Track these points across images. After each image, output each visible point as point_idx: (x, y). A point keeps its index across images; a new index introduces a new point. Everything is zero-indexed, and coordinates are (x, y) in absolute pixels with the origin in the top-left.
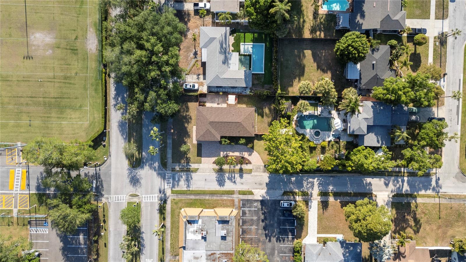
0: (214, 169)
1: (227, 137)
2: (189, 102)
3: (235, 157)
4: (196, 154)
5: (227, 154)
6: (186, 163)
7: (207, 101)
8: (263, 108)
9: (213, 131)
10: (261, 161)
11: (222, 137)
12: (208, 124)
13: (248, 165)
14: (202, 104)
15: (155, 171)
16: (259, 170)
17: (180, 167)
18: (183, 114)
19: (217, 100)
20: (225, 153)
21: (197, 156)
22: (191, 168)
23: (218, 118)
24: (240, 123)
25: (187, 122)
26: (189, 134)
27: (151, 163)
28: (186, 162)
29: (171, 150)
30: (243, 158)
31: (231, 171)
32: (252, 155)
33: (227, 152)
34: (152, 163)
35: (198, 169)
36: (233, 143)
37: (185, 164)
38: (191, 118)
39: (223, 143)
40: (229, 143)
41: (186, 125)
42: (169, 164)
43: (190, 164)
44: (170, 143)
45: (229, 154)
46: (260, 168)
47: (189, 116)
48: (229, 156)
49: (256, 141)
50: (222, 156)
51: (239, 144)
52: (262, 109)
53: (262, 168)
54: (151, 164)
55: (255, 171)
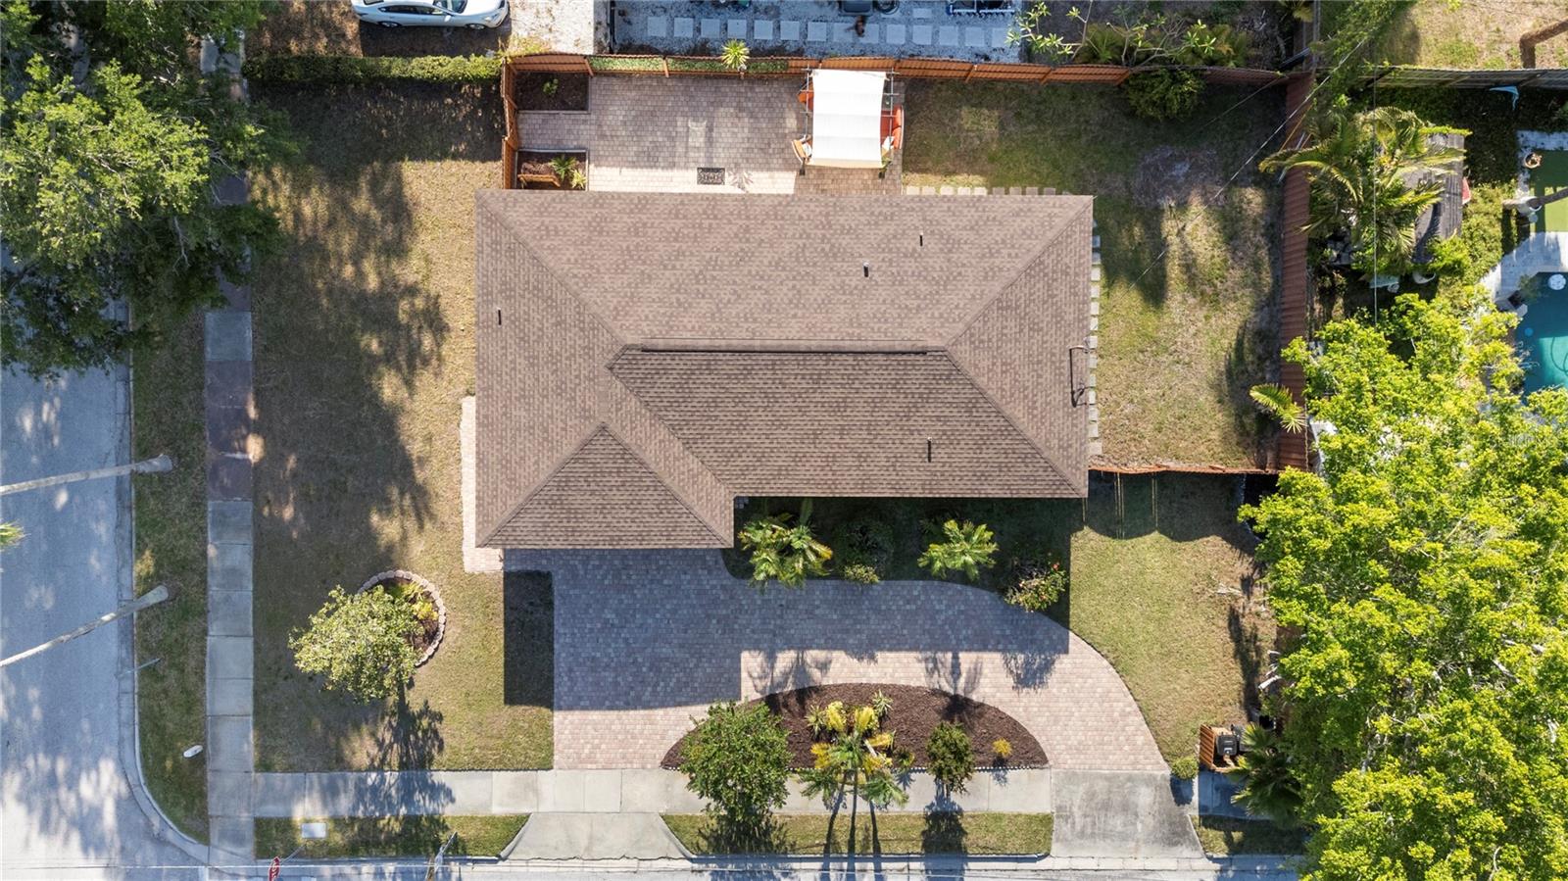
0: (674, 824)
1: (807, 511)
2: (418, 155)
3: (883, 702)
4: (495, 678)
5: (799, 668)
6: (403, 766)
7: (596, 146)
8: (1158, 212)
9: (656, 446)
10: (1144, 736)
11: (749, 511)
12: (605, 377)
13: (1011, 774)
14: (544, 172)
15: (85, 847)
16: (1117, 823)
17: (344, 804)
18: (360, 274)
19: (698, 138)
20: (785, 659)
21: (512, 697)
22: (448, 811)
23: (704, 306)
24: (941, 353)
25: (402, 359)
26: (420, 476)
27: (53, 772)
28: (394, 758)
29: (249, 643)
30: (958, 707)
31: (842, 838)
32: (1053, 679)
33: (802, 647)
34: (61, 767)
35: (521, 820)
36: (860, 570)
37: (391, 777)
38: (434, 320)
39: (766, 564)
40: (827, 564)
41: (389, 387)
42: (228, 782)
43: (440, 777)
44: (232, 573)
45: (824, 667)
46: (1126, 808)
47: (419, 303)
48: (818, 690)
49: (1086, 543)
50: (750, 691)
51: (926, 574)
52: (1152, 220)
53: (1148, 799)
54: (52, 781)
55: (1082, 834)
